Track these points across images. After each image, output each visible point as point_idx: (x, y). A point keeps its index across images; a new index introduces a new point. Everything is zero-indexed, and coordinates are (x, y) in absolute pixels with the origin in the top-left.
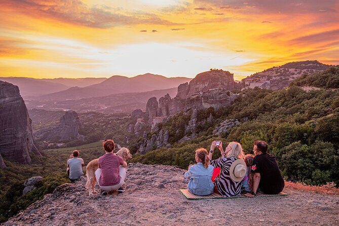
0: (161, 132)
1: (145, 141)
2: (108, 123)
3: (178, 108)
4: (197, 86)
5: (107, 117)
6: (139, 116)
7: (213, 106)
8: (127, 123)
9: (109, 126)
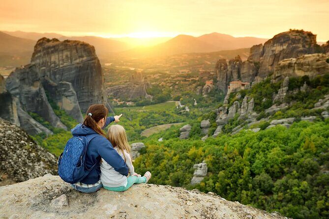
0: (245, 99)
1: (227, 108)
2: (175, 84)
3: (251, 71)
4: (274, 48)
5: (173, 78)
6: (206, 78)
7: (309, 74)
8: (194, 85)
9: (176, 87)
